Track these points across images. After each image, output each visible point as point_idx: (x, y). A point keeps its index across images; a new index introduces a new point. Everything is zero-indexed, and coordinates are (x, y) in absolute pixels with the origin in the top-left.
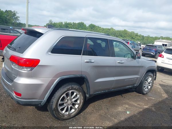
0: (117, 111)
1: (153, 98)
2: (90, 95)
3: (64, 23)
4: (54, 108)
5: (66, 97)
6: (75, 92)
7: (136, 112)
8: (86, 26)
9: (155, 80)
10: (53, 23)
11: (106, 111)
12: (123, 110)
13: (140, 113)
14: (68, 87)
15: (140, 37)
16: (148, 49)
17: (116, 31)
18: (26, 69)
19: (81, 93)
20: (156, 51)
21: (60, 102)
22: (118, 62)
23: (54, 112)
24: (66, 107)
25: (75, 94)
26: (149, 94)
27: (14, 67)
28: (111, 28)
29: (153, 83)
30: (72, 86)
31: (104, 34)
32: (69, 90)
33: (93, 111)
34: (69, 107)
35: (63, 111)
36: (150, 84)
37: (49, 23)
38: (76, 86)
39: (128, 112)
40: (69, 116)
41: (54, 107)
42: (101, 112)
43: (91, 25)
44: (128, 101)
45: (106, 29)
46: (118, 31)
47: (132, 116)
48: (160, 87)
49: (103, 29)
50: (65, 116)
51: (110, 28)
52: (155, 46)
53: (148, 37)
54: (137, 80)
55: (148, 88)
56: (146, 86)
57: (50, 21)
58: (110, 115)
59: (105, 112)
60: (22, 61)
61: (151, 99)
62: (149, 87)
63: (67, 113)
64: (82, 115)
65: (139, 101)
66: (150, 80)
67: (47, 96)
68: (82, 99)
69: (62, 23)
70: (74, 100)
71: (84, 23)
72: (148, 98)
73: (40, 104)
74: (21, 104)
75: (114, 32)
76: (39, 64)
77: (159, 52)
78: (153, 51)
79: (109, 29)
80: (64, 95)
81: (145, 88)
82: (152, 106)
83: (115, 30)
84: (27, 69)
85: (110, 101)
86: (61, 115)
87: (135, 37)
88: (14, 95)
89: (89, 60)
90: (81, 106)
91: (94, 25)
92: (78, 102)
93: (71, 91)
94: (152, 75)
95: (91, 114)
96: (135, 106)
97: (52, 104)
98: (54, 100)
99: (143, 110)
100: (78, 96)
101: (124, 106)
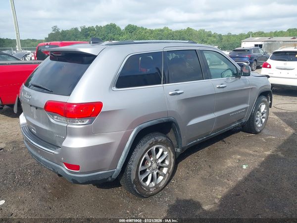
0: (226, 167)
1: (273, 137)
2: (182, 149)
3: (80, 30)
4: (134, 180)
5: (148, 158)
6: (161, 148)
7: (256, 165)
8: (120, 30)
9: (270, 106)
10: (60, 31)
11: (210, 170)
12: (235, 165)
13: (262, 164)
14: (150, 142)
15: (215, 37)
16: (237, 57)
17: (173, 32)
18: (80, 122)
19: (169, 148)
20: (251, 59)
21: (141, 168)
22: (217, 86)
23: (135, 186)
24: (151, 175)
25: (161, 151)
26: (265, 132)
27: (57, 121)
28: (165, 28)
29: (268, 113)
30: (156, 138)
31: (188, 41)
32: (151, 145)
33: (188, 173)
34: (155, 173)
35: (146, 183)
36: (264, 115)
37: (53, 32)
38: (161, 138)
39: (245, 166)
40: (157, 188)
41: (134, 178)
42: (203, 173)
43: (129, 25)
44: (236, 148)
45: (156, 30)
46: (177, 32)
47: (253, 171)
48: (276, 117)
49: (152, 32)
50: (151, 190)
51: (162, 28)
52: (248, 50)
53: (229, 36)
54: (246, 111)
55: (261, 121)
56: (259, 119)
57: (55, 28)
58: (219, 176)
59: (208, 172)
60: (72, 109)
61: (271, 140)
62: (264, 120)
63: (153, 184)
64: (174, 183)
65: (254, 146)
66: (263, 108)
67: (122, 162)
68: (172, 158)
69: (76, 29)
70: (160, 161)
71: (116, 25)
72: (265, 139)
73: (111, 177)
74: (81, 182)
75: (170, 34)
76: (102, 110)
77: (256, 60)
78: (245, 59)
79: (161, 30)
80: (146, 155)
81: (257, 123)
82: (276, 151)
83: (171, 30)
84: (83, 122)
85: (209, 153)
86: (145, 189)
87: (208, 39)
88: (65, 169)
89: (176, 90)
90: (171, 168)
91: (133, 26)
92: (167, 162)
93: (154, 148)
94: (266, 100)
95: (187, 178)
96: (251, 155)
97: (130, 174)
98: (132, 167)
99: (265, 159)
100: (166, 153)
101: (233, 156)
